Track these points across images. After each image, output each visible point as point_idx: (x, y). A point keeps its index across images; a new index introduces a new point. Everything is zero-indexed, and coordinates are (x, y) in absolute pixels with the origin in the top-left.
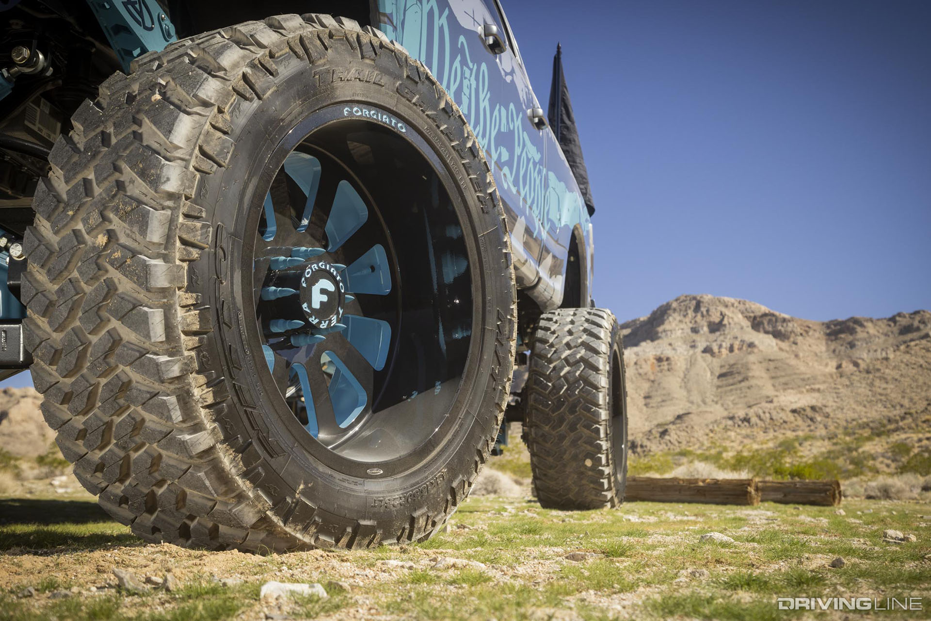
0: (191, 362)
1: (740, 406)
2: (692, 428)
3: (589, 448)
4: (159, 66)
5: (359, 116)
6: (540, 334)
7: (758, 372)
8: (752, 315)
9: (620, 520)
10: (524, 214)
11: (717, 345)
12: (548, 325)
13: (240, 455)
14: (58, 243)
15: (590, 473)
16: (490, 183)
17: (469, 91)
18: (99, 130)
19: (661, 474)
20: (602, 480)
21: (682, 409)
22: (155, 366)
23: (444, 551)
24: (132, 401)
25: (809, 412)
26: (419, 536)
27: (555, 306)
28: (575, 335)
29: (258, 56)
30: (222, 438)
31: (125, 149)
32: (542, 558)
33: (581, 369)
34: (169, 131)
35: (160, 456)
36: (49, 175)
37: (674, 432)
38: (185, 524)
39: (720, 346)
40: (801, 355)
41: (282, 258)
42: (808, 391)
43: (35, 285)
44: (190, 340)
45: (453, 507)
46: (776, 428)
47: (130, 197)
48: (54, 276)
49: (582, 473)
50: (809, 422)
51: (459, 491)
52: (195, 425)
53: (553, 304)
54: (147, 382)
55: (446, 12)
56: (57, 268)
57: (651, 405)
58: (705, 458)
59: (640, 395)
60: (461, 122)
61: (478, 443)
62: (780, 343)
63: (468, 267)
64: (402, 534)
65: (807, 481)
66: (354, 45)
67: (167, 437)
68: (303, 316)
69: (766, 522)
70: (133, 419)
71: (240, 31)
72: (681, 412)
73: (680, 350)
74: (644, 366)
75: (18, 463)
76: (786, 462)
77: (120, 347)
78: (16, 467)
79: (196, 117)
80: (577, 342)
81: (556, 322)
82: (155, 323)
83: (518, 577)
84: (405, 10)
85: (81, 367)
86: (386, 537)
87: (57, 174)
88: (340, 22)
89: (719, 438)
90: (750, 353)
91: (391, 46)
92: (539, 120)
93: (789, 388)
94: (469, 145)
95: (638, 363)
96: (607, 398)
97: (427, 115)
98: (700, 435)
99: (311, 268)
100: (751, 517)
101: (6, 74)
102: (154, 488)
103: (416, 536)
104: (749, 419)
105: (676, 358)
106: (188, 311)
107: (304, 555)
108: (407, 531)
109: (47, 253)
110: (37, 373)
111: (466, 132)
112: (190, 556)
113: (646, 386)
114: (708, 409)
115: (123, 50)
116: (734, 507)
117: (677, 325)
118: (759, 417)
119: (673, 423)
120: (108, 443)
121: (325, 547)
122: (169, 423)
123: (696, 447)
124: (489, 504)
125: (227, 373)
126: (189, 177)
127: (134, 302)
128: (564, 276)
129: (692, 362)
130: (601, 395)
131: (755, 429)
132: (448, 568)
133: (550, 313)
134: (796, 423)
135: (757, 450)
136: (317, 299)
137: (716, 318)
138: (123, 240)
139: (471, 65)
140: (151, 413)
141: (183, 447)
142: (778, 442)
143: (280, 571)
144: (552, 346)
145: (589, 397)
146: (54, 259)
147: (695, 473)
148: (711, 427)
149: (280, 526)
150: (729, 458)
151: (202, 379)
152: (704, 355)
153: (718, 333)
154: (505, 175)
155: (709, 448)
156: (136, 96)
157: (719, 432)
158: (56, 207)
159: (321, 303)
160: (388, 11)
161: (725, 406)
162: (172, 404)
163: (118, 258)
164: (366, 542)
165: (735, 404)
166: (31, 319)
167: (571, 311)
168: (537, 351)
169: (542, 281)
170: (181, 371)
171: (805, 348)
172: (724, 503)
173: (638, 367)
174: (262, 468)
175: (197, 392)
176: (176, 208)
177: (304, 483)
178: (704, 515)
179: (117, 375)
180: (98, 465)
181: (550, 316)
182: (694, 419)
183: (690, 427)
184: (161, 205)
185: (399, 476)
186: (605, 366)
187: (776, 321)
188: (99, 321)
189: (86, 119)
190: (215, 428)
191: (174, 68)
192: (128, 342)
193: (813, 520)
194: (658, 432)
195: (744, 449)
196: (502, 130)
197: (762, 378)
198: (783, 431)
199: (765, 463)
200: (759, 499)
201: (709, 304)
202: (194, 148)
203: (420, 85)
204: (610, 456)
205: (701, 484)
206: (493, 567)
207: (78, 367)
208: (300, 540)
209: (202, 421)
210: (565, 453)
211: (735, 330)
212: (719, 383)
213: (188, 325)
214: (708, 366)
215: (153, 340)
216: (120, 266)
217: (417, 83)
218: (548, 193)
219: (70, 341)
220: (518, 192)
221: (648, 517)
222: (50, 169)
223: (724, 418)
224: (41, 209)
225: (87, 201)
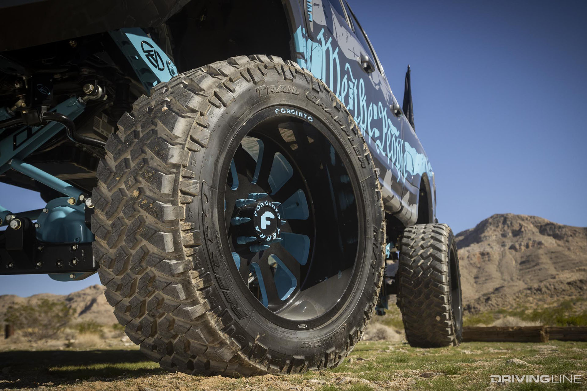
0: (190, 264)
1: (535, 281)
2: (505, 295)
3: (438, 309)
4: (166, 91)
5: (284, 113)
6: (405, 240)
7: (545, 260)
8: (539, 225)
9: (459, 353)
10: (390, 168)
11: (518, 244)
12: (409, 235)
13: (221, 318)
14: (111, 197)
15: (440, 325)
16: (365, 150)
17: (353, 96)
18: (132, 130)
19: (486, 325)
20: (447, 329)
21: (498, 284)
22: (169, 266)
23: (346, 374)
24: (156, 288)
25: (579, 284)
26: (331, 365)
27: (413, 223)
28: (426, 240)
29: (223, 81)
30: (210, 308)
31: (147, 140)
32: (405, 376)
33: (431, 261)
34: (172, 128)
35: (174, 320)
36: (105, 157)
37: (494, 298)
38: (190, 361)
39: (520, 245)
40: (572, 248)
41: (243, 200)
42: (577, 270)
43: (99, 221)
44: (188, 250)
45: (351, 347)
46: (559, 294)
47: (151, 168)
48: (109, 215)
49: (435, 325)
50: (580, 290)
51: (354, 337)
52: (194, 301)
53: (411, 222)
54: (164, 276)
55: (337, 50)
56: (111, 211)
57: (479, 282)
58: (514, 314)
59: (471, 276)
60: (346, 114)
61: (365, 307)
62: (558, 241)
63: (355, 200)
64: (320, 364)
65: (578, 326)
66: (280, 72)
67: (177, 309)
68: (256, 234)
69: (551, 352)
70: (158, 298)
71: (212, 67)
72: (498, 286)
73: (495, 248)
74: (473, 259)
75: (102, 328)
76: (565, 316)
77: (148, 256)
78: (101, 331)
79: (188, 119)
80: (427, 245)
81: (414, 233)
82: (168, 241)
83: (389, 388)
84: (312, 50)
85: (127, 269)
86: (310, 366)
87: (110, 156)
88: (271, 59)
89: (523, 302)
90: (539, 248)
91: (302, 71)
92: (397, 111)
93: (565, 269)
94: (352, 127)
95: (470, 256)
96: (448, 278)
97: (325, 111)
98: (510, 300)
99: (260, 205)
100: (542, 350)
101: (81, 100)
102: (171, 339)
103: (329, 365)
104: (541, 289)
105: (493, 253)
106: (187, 233)
107: (260, 377)
108: (324, 362)
109: (105, 203)
110: (102, 274)
111: (349, 120)
112: (193, 380)
113: (475, 271)
114: (515, 284)
115: (148, 83)
116: (531, 344)
117: (492, 233)
118: (547, 288)
119: (493, 293)
120: (144, 313)
121: (274, 372)
122: (178, 301)
123: (508, 307)
124: (380, 346)
125: (211, 269)
126: (185, 154)
127: (156, 229)
128: (418, 204)
129: (503, 255)
130: (444, 277)
131: (545, 295)
132: (347, 384)
133: (410, 227)
134: (570, 291)
135: (547, 308)
136: (264, 223)
137: (516, 227)
138: (148, 193)
139: (353, 80)
140: (167, 295)
141: (187, 314)
142: (560, 303)
143: (245, 387)
144: (412, 247)
145: (436, 278)
146: (109, 205)
147: (507, 324)
148: (517, 295)
149: (246, 361)
150: (529, 314)
151: (196, 273)
152: (510, 250)
153: (518, 237)
154: (377, 145)
155: (516, 308)
156: (153, 109)
157: (523, 298)
158: (110, 175)
159: (267, 225)
160: (301, 51)
161: (526, 281)
162: (179, 289)
163: (145, 204)
164: (299, 369)
165: (531, 280)
166: (98, 242)
167: (423, 226)
168: (403, 250)
169: (404, 208)
170: (184, 269)
171: (574, 244)
172: (526, 341)
173: (470, 259)
174: (234, 325)
175: (194, 281)
176: (178, 173)
177: (260, 335)
178: (512, 349)
179: (147, 273)
180: (138, 327)
181: (410, 229)
182: (507, 290)
183: (504, 295)
184: (169, 171)
185: (317, 328)
186: (446, 259)
187: (555, 228)
188: (136, 241)
189: (125, 124)
190: (205, 302)
191: (175, 91)
192: (152, 253)
193: (581, 350)
194: (484, 299)
195: (539, 308)
196: (375, 118)
197: (548, 263)
198: (563, 296)
199: (552, 316)
200: (548, 338)
201: (512, 219)
202: (187, 137)
203: (320, 93)
204: (451, 314)
205: (511, 330)
206: (374, 382)
207: (125, 268)
208: (258, 369)
209: (197, 298)
210: (423, 313)
211: (529, 235)
212: (521, 268)
213: (187, 242)
214: (513, 257)
215: (167, 252)
216: (147, 208)
217: (318, 92)
218: (405, 155)
219: (120, 254)
220: (387, 155)
221: (476, 351)
222: (106, 153)
223: (525, 289)
224: (101, 177)
225: (127, 171)
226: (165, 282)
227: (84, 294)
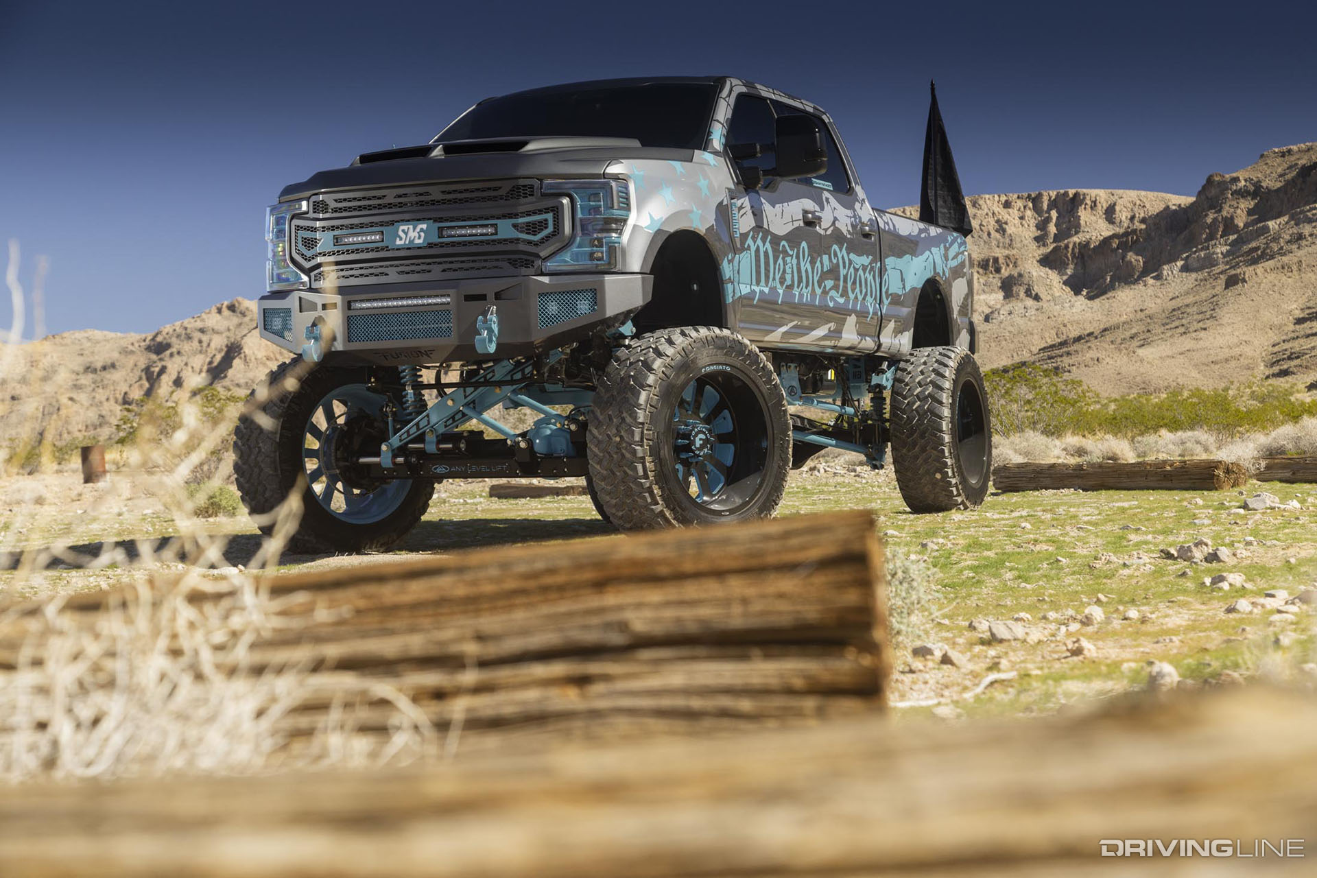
0: (653, 481)
3: (938, 464)
5: (709, 371)
15: (941, 483)
17: (791, 269)
20: (951, 489)
22: (640, 483)
24: (633, 495)
28: (926, 375)
33: (929, 403)
34: (638, 398)
41: (683, 427)
44: (652, 474)
47: (627, 423)
49: (935, 484)
54: (638, 489)
55: (769, 238)
56: (602, 448)
66: (705, 342)
67: (647, 506)
68: (693, 452)
77: (628, 478)
79: (647, 391)
80: (927, 381)
82: (639, 469)
94: (761, 365)
97: (740, 360)
99: (694, 430)
106: (650, 464)
109: (597, 442)
122: (647, 503)
125: (665, 484)
126: (647, 415)
127: (632, 462)
128: (912, 330)
136: (698, 443)
138: (626, 439)
139: (791, 253)
140: (640, 499)
145: (935, 425)
146: (600, 445)
151: (657, 487)
154: (831, 297)
158: (599, 424)
159: (700, 444)
160: (727, 277)
162: (647, 496)
163: (625, 446)
169: (883, 345)
170: (650, 484)
175: (655, 491)
176: (643, 427)
177: (697, 520)
179: (627, 487)
184: (638, 426)
185: (736, 514)
188: (620, 467)
190: (663, 503)
192: (631, 476)
196: (825, 270)
202: (648, 404)
204: (955, 470)
205: (1168, 468)
209: (658, 501)
210: (919, 470)
213: (651, 469)
215: (639, 475)
216: (625, 449)
217: (733, 348)
218: (885, 277)
225: (611, 424)
226: (639, 493)
227: (202, 331)
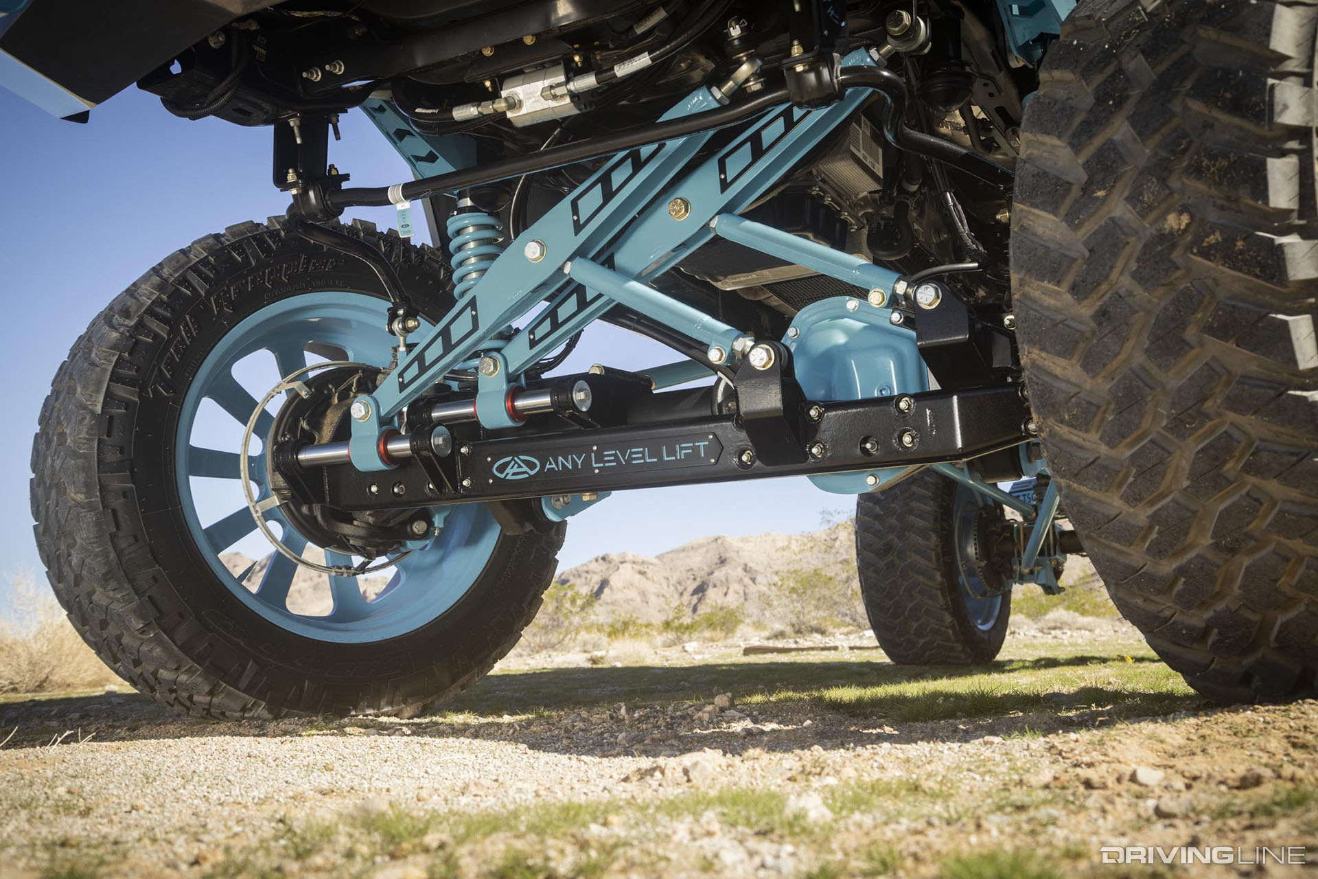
14: (1084, 243)
43: (1044, 315)
56: (1089, 279)
82: (1302, 338)
101: (876, 56)
109: (1066, 261)
127: (1257, 308)
146: (1079, 267)
158: (1067, 192)
163: (1217, 243)
166: (1041, 369)
176: (1306, 150)
184: (1281, 148)
188: (1187, 349)
216: (1224, 255)
219: (1129, 388)
225: (1126, 171)
226: (1292, 454)
227: (587, 572)
